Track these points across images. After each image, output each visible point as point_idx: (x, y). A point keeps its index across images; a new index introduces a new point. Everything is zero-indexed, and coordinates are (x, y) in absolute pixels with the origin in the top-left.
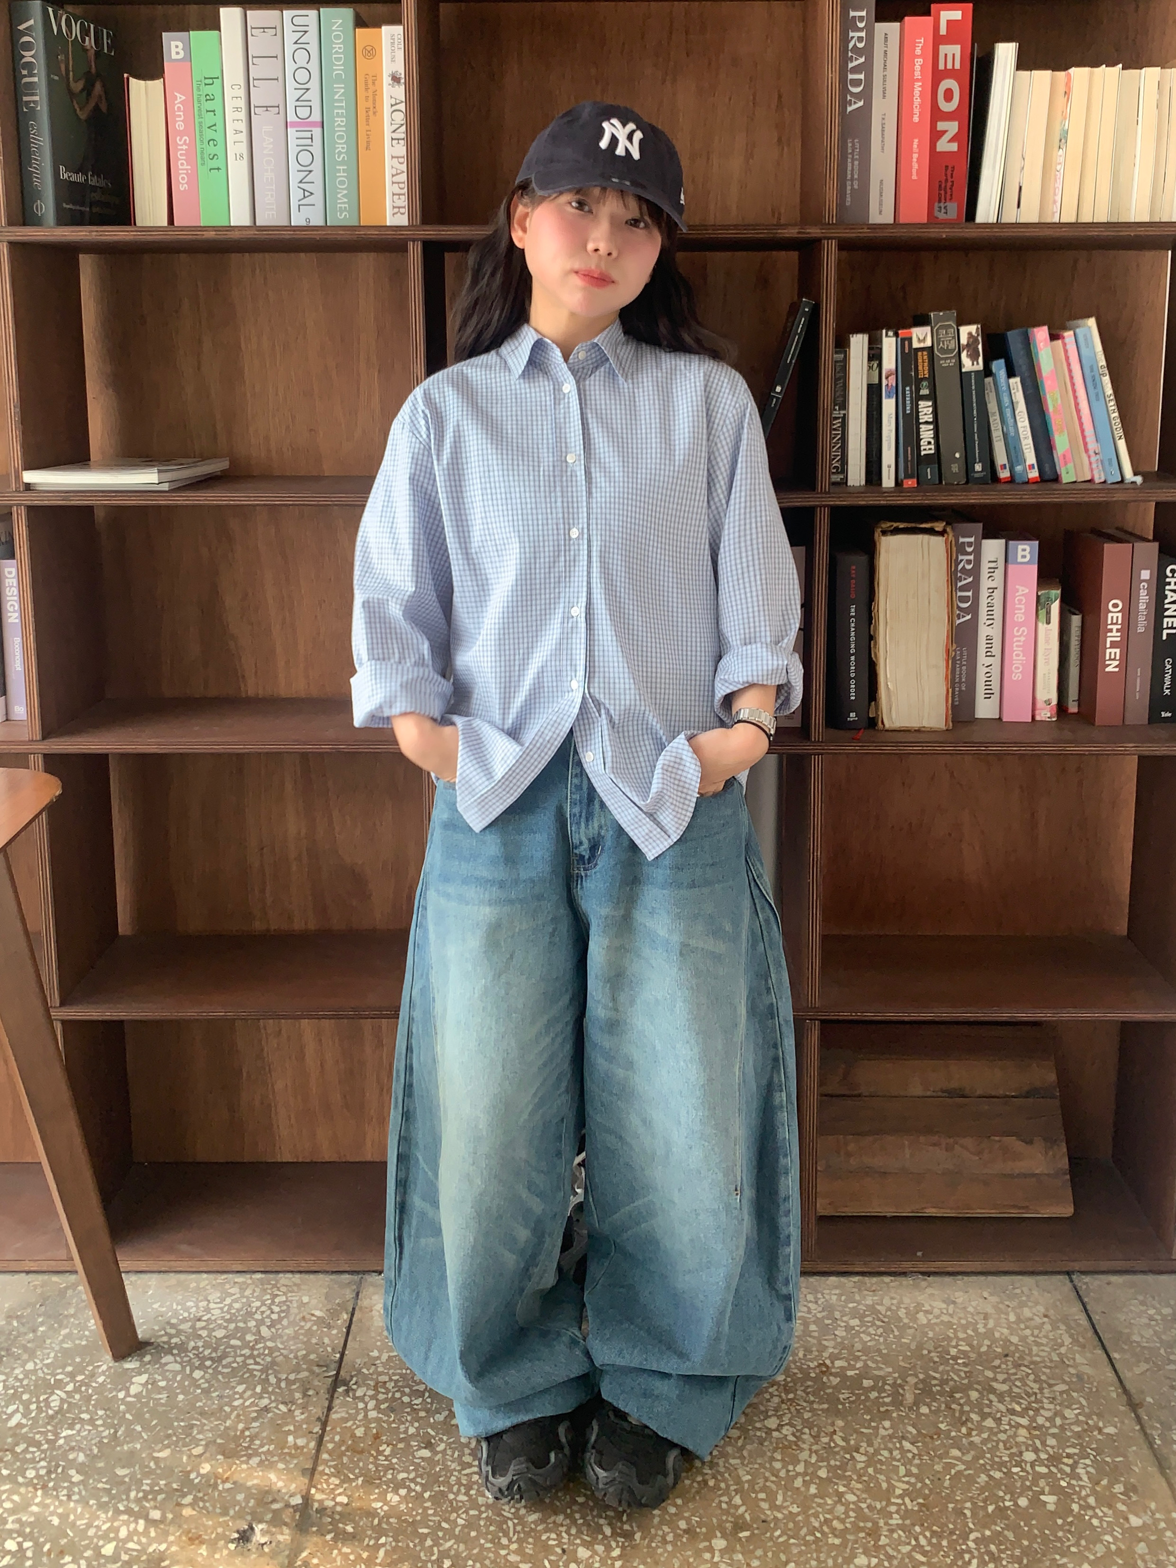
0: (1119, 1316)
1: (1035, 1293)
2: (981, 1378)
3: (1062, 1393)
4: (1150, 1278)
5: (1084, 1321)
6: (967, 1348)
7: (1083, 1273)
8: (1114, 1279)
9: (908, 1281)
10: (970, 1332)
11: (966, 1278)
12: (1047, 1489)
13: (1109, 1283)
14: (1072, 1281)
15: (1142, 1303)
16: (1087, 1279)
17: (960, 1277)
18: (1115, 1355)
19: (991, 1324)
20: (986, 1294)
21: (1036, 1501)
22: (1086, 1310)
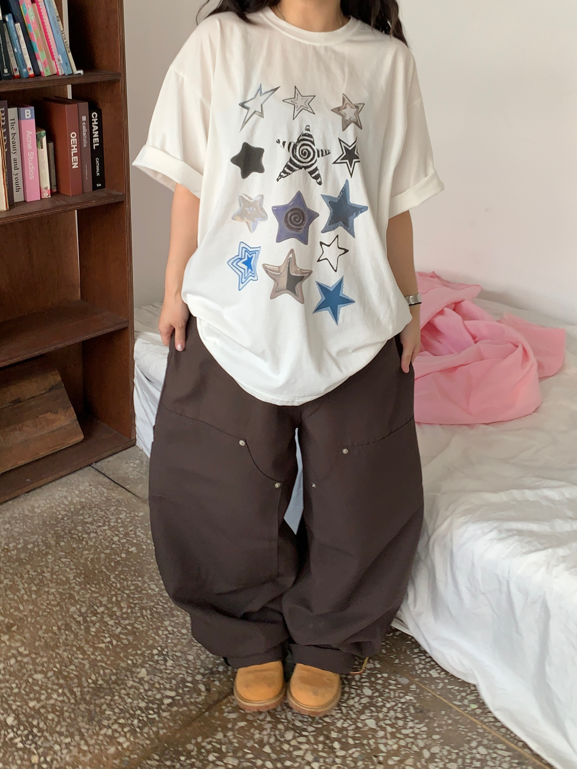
0: (120, 472)
1: (80, 479)
2: (79, 521)
3: (114, 510)
4: (124, 452)
5: (107, 480)
6: (65, 513)
7: (96, 462)
8: (110, 459)
9: (21, 499)
10: (62, 506)
11: (46, 486)
12: (130, 547)
13: (109, 462)
14: (93, 467)
15: (126, 463)
16: (99, 464)
17: (44, 487)
18: (128, 487)
19: (69, 499)
20: (60, 489)
21: (128, 552)
22: (105, 475)
